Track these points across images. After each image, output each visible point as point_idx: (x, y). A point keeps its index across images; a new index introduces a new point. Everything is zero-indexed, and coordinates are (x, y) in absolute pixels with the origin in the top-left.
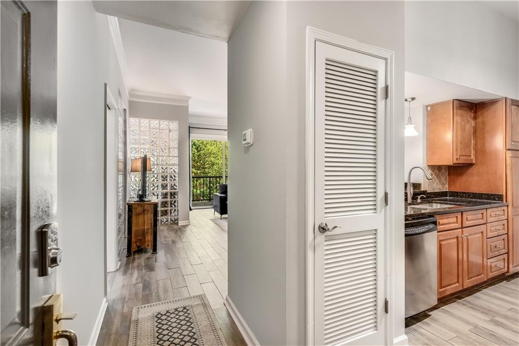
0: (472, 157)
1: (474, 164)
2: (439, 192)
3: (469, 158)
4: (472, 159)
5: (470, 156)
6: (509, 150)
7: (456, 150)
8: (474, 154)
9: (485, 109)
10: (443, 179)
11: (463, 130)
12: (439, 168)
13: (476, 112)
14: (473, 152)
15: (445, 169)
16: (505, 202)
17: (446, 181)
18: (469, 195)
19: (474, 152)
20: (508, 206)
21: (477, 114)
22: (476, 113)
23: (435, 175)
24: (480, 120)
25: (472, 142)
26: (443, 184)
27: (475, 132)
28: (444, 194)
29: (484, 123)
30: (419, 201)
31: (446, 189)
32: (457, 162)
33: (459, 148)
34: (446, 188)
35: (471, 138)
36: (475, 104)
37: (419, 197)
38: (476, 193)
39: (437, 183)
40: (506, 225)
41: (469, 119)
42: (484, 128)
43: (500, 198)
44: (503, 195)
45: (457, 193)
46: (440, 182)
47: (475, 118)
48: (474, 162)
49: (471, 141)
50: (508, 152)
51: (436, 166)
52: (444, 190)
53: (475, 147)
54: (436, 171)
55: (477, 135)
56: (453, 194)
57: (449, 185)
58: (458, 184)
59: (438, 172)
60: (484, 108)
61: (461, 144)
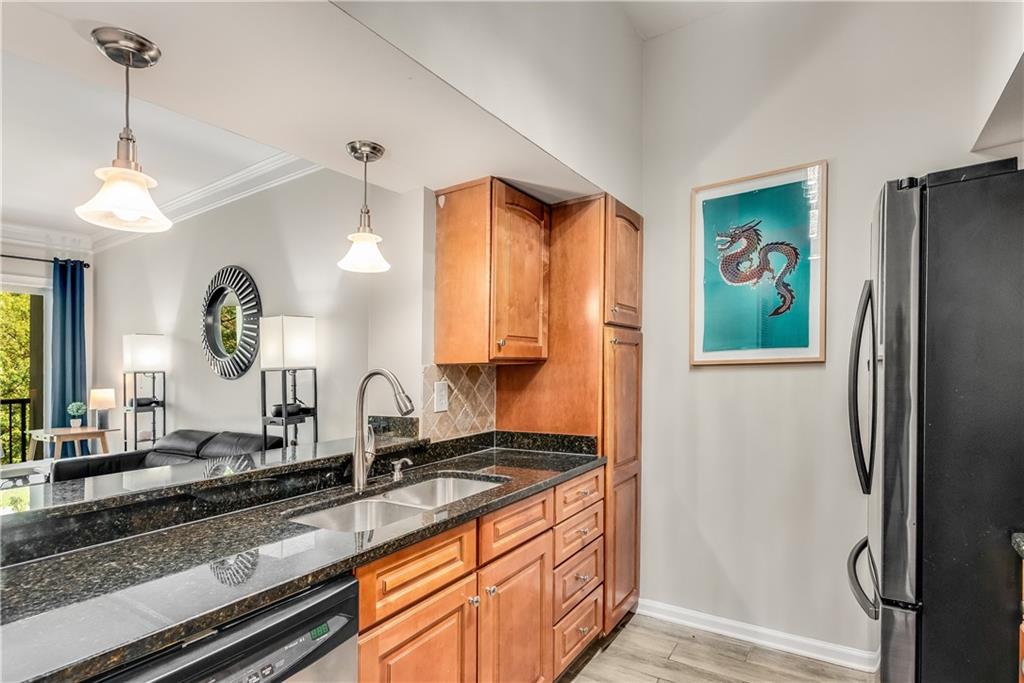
0: (542, 342)
1: (545, 360)
2: (471, 438)
3: (533, 345)
4: (541, 347)
5: (536, 339)
6: (609, 324)
7: (498, 322)
8: (544, 334)
9: (568, 222)
10: (482, 400)
11: (517, 268)
12: (473, 371)
13: (549, 227)
14: (542, 329)
15: (489, 375)
16: (599, 454)
17: (491, 404)
18: (535, 441)
19: (546, 330)
20: (605, 465)
21: (553, 232)
22: (551, 230)
23: (459, 390)
24: (557, 247)
25: (541, 303)
26: (483, 414)
27: (548, 278)
28: (485, 440)
29: (564, 255)
30: (397, 476)
31: (490, 425)
32: (501, 355)
33: (505, 317)
34: (492, 423)
35: (538, 294)
36: (549, 206)
37: (397, 464)
38: (548, 435)
39: (466, 414)
40: (601, 515)
41: (534, 242)
42: (564, 270)
43: (591, 444)
44: (596, 438)
45: (512, 435)
46: (474, 409)
47: (548, 242)
48: (544, 355)
49: (537, 299)
50: (607, 328)
51: (463, 366)
52: (486, 431)
53: (546, 315)
54: (465, 380)
55: (553, 285)
56: (506, 438)
57: (499, 416)
58: (514, 410)
59: (468, 383)
60: (565, 219)
61: (511, 305)
